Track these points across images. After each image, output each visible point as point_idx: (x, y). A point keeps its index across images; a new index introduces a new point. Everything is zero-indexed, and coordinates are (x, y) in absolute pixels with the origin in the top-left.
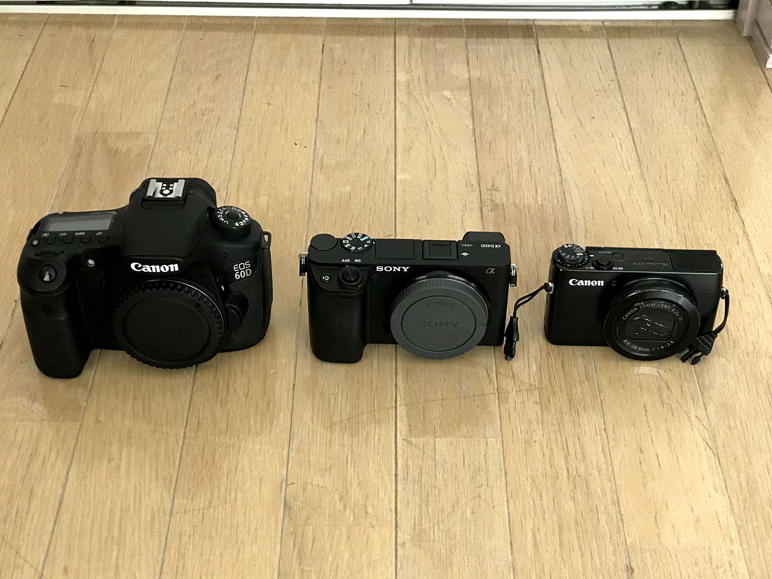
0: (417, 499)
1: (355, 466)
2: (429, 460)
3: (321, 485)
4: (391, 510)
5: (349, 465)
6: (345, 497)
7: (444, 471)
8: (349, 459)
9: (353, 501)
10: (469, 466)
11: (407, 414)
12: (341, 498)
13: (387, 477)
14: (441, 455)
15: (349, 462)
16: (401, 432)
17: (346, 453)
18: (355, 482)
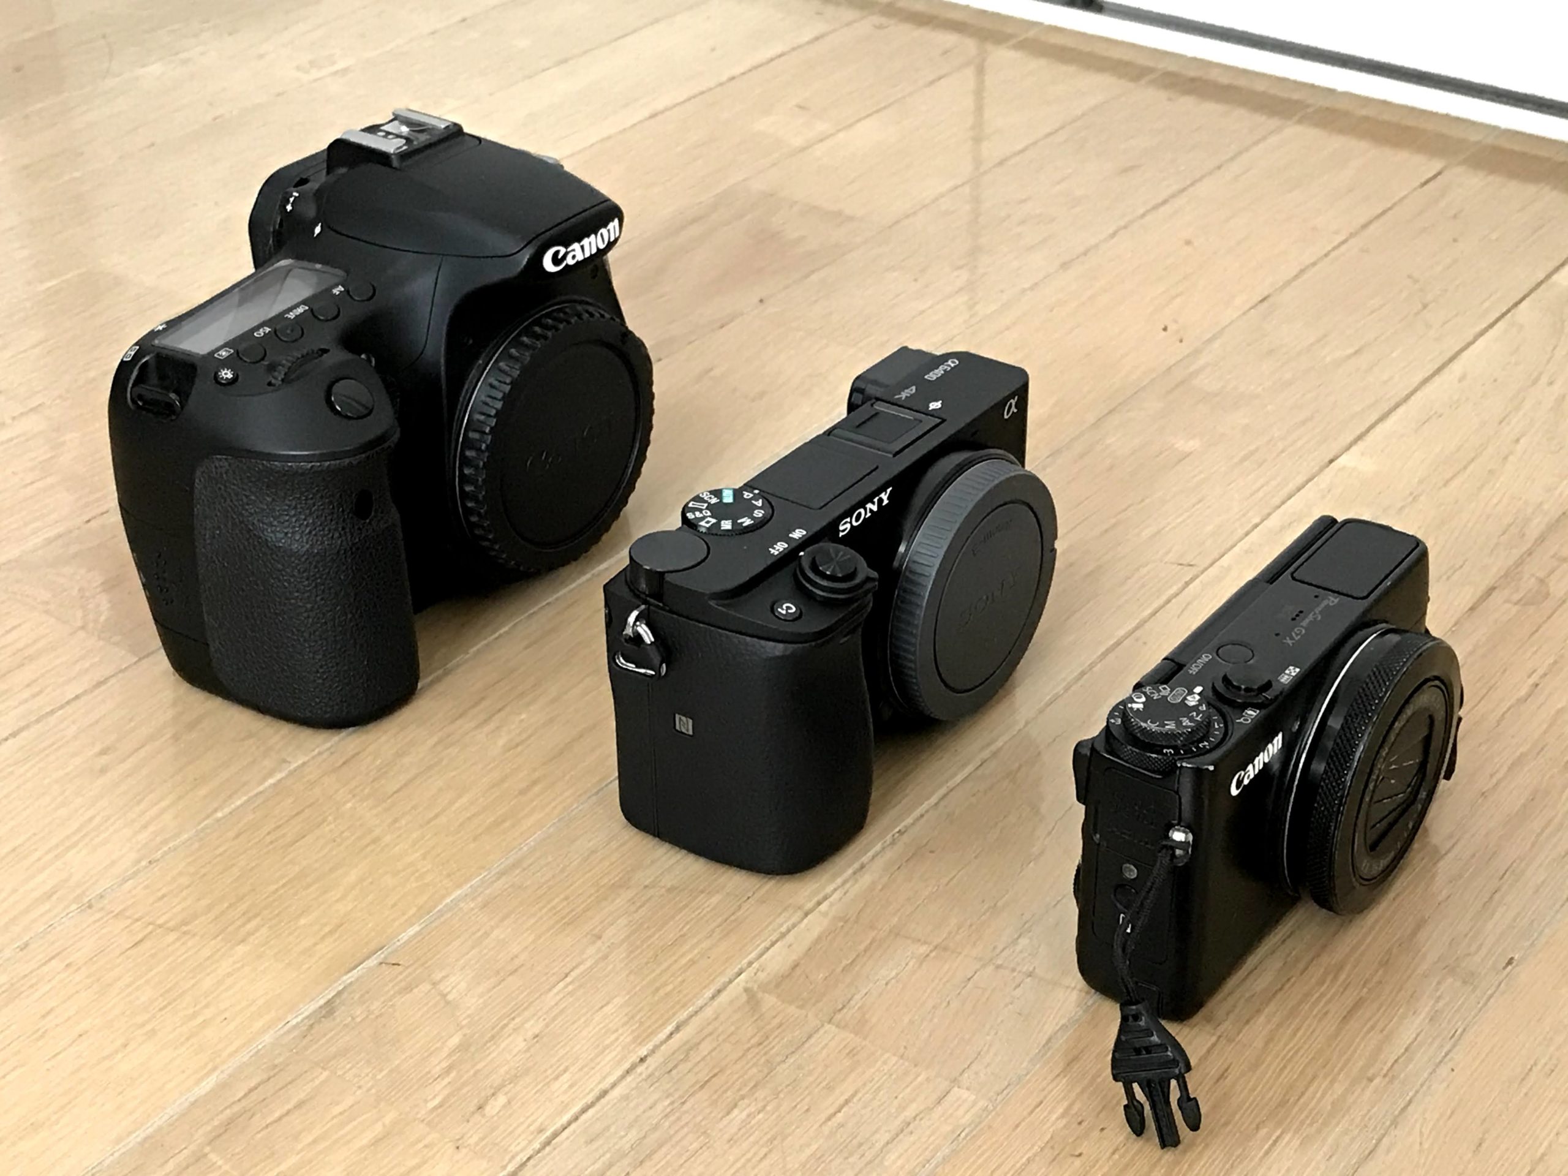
0: (630, 1136)
1: (571, 994)
2: (755, 1065)
3: (450, 997)
4: (541, 1131)
5: (561, 985)
6: (473, 1049)
7: (764, 1107)
8: (573, 974)
9: (479, 1067)
10: (841, 1126)
11: (818, 940)
12: (463, 1047)
13: (614, 1053)
14: (800, 1067)
15: (568, 979)
16: (762, 969)
17: (585, 956)
18: (533, 1027)
